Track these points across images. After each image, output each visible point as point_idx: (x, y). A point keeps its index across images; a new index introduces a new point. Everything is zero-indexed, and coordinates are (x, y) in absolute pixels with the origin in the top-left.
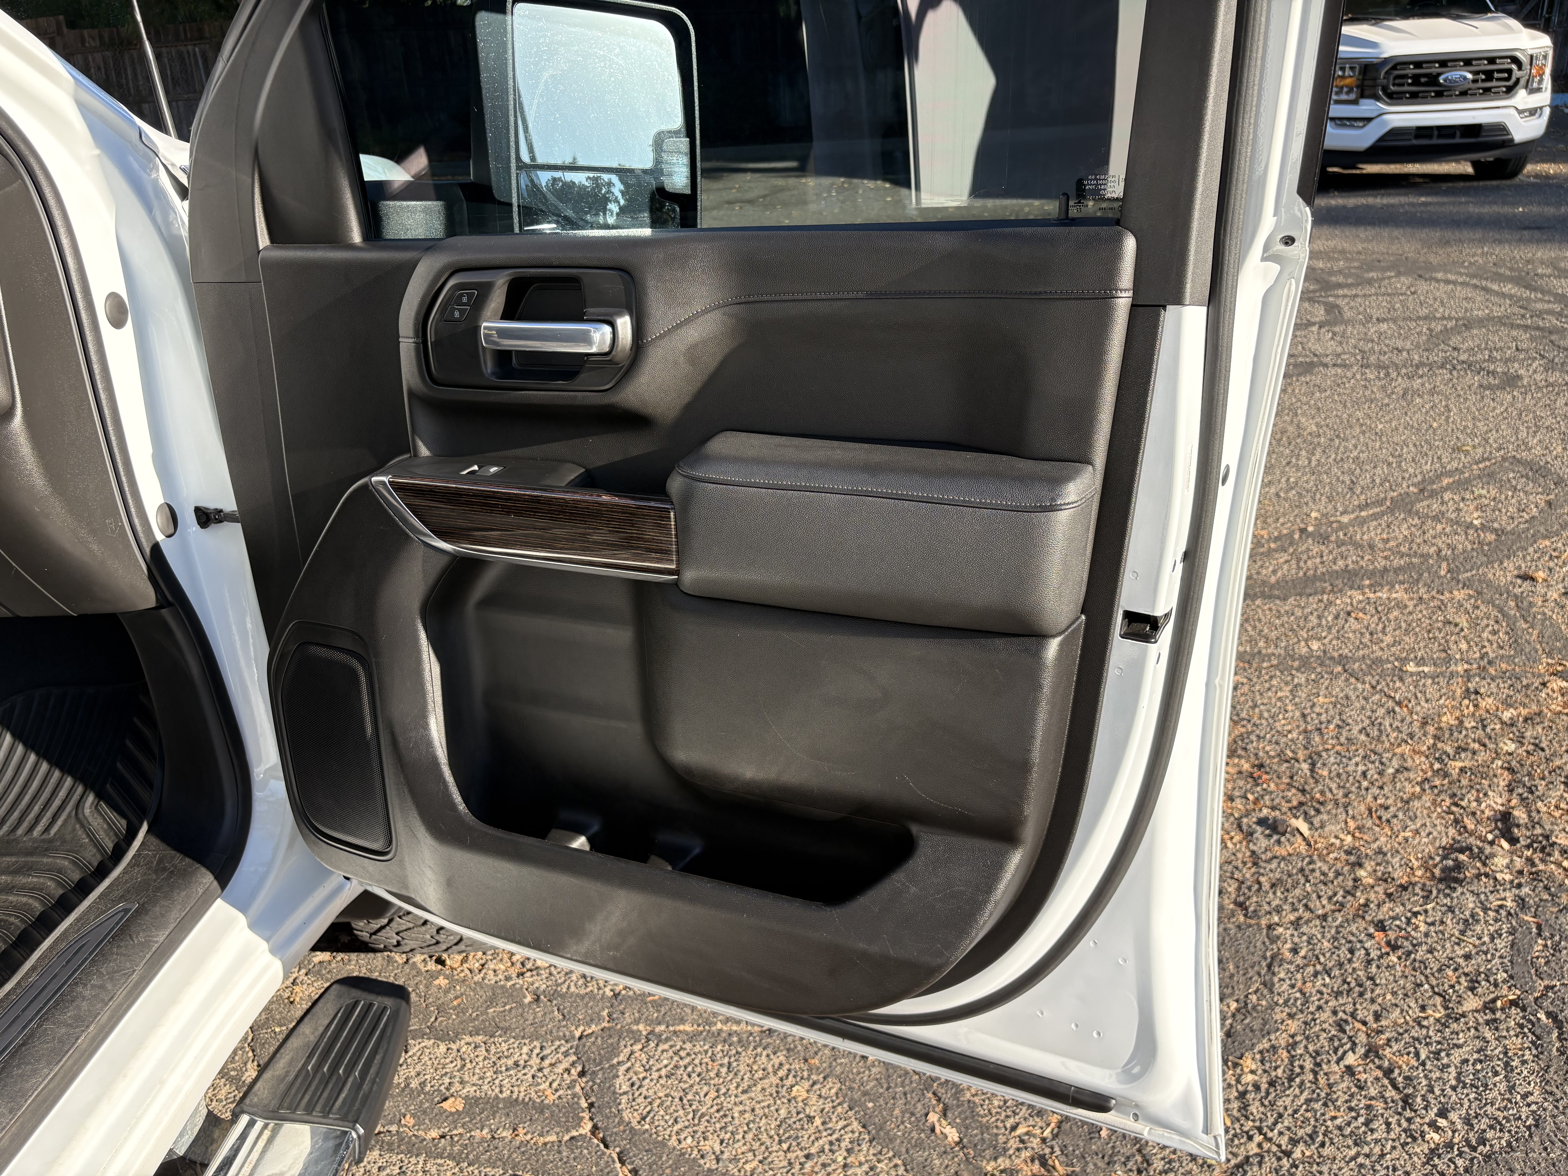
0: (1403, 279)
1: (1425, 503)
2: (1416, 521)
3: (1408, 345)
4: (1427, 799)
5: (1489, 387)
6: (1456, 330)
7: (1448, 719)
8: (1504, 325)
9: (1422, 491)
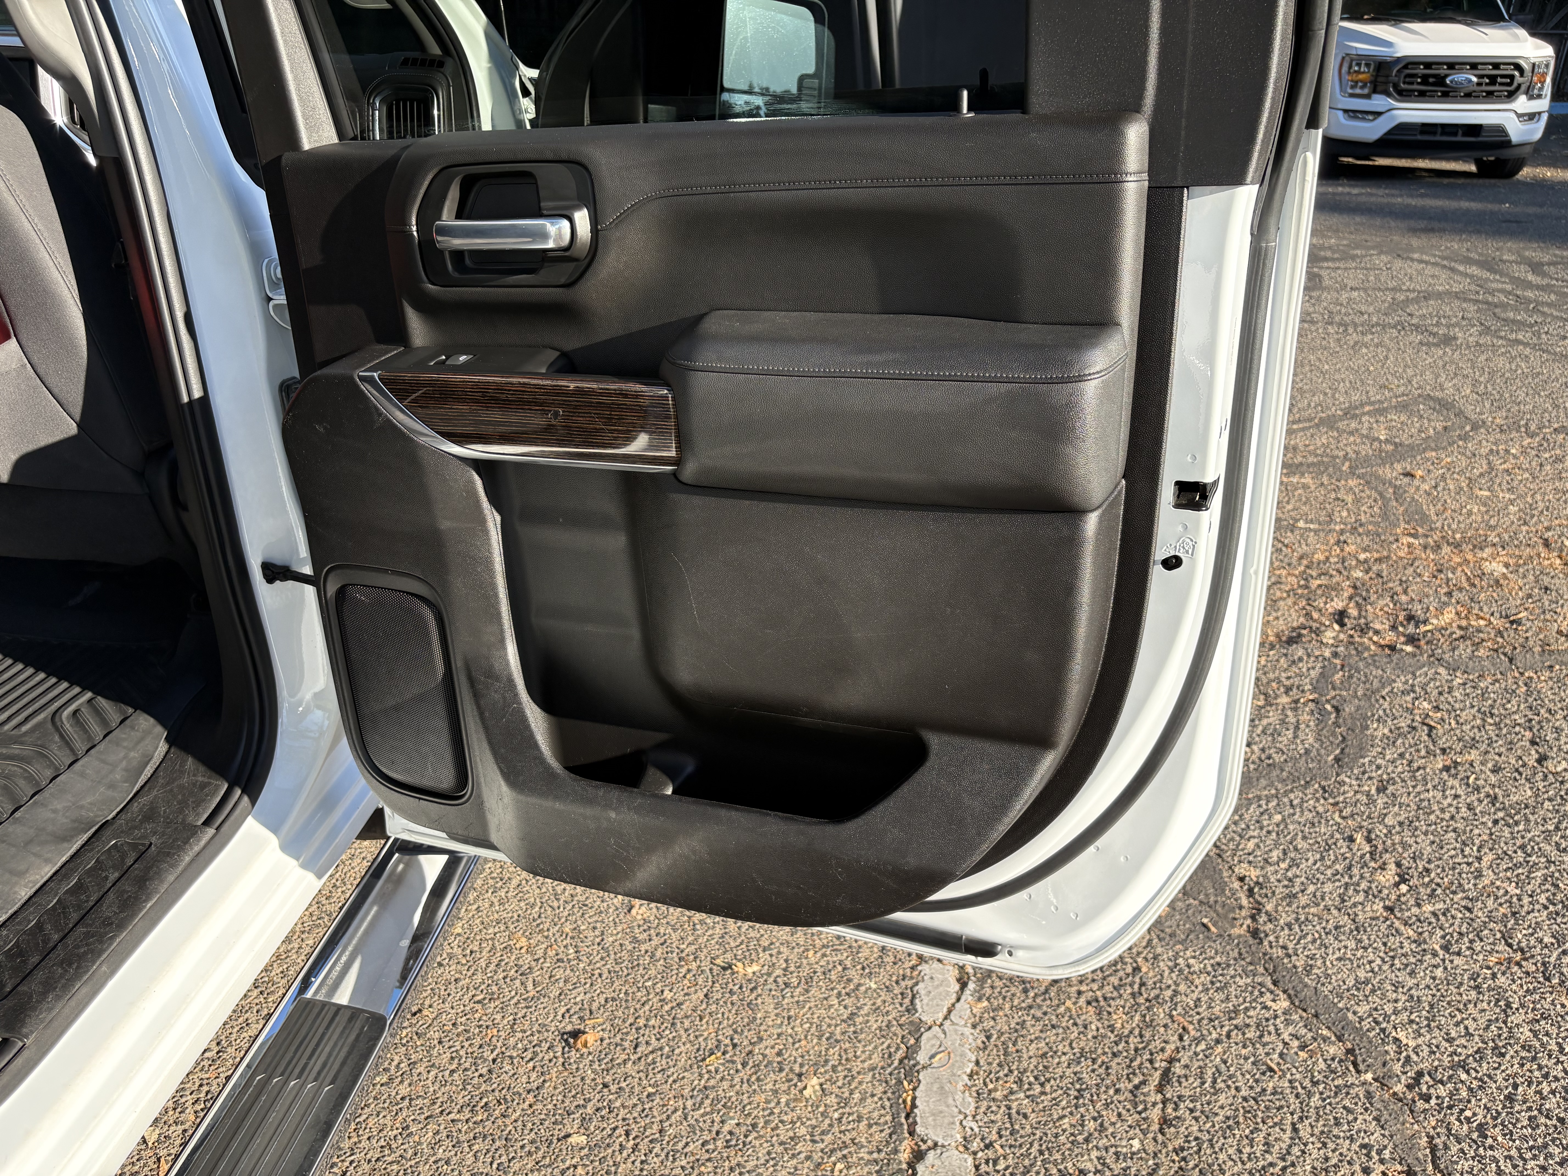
0: (1383, 257)
1: (1346, 422)
2: (1335, 434)
3: (1371, 309)
4: (1290, 602)
5: (1428, 344)
6: (1416, 301)
7: (1320, 556)
8: (1458, 298)
9: (1346, 414)
